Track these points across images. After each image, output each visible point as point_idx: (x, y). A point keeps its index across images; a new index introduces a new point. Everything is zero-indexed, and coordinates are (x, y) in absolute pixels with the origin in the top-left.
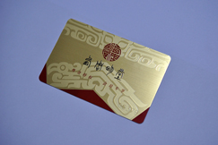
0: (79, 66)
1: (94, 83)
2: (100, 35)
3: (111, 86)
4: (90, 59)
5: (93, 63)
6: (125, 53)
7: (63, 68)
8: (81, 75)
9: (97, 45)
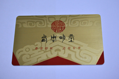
0: (39, 44)
1: (56, 51)
2: (44, 19)
3: (69, 48)
4: (45, 37)
5: (49, 38)
6: (68, 23)
7: (27, 50)
8: (44, 49)
9: (45, 26)
